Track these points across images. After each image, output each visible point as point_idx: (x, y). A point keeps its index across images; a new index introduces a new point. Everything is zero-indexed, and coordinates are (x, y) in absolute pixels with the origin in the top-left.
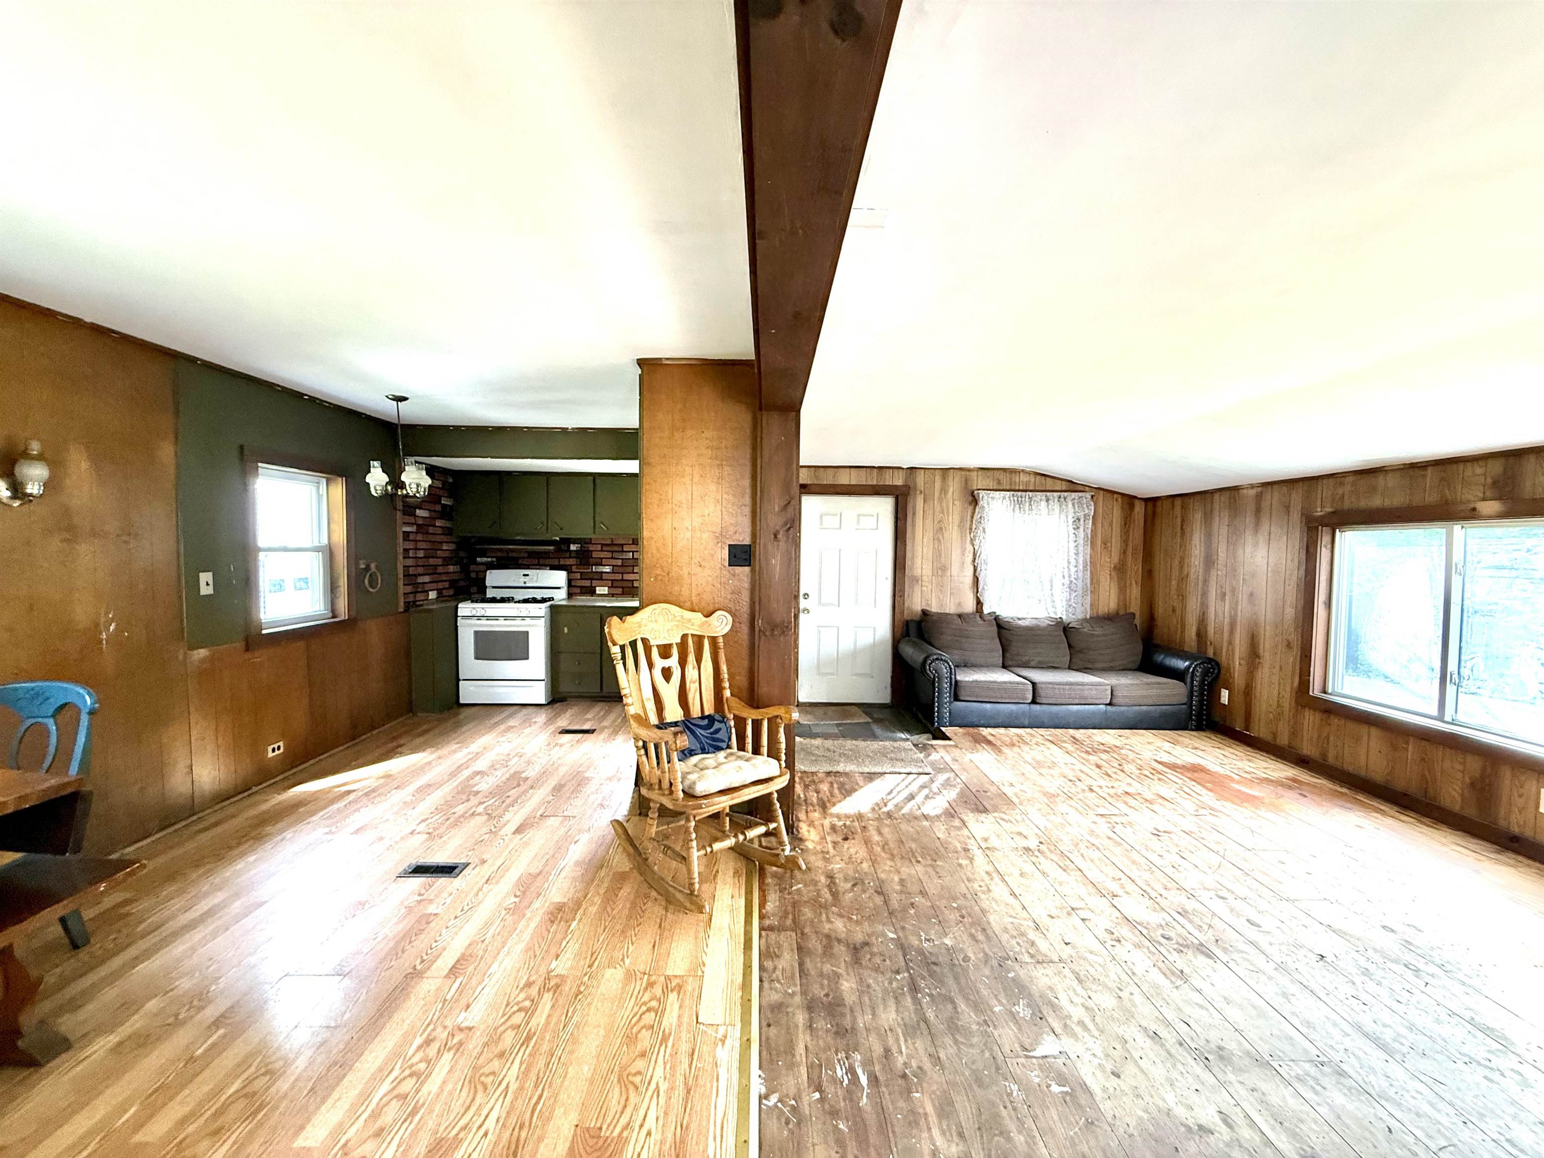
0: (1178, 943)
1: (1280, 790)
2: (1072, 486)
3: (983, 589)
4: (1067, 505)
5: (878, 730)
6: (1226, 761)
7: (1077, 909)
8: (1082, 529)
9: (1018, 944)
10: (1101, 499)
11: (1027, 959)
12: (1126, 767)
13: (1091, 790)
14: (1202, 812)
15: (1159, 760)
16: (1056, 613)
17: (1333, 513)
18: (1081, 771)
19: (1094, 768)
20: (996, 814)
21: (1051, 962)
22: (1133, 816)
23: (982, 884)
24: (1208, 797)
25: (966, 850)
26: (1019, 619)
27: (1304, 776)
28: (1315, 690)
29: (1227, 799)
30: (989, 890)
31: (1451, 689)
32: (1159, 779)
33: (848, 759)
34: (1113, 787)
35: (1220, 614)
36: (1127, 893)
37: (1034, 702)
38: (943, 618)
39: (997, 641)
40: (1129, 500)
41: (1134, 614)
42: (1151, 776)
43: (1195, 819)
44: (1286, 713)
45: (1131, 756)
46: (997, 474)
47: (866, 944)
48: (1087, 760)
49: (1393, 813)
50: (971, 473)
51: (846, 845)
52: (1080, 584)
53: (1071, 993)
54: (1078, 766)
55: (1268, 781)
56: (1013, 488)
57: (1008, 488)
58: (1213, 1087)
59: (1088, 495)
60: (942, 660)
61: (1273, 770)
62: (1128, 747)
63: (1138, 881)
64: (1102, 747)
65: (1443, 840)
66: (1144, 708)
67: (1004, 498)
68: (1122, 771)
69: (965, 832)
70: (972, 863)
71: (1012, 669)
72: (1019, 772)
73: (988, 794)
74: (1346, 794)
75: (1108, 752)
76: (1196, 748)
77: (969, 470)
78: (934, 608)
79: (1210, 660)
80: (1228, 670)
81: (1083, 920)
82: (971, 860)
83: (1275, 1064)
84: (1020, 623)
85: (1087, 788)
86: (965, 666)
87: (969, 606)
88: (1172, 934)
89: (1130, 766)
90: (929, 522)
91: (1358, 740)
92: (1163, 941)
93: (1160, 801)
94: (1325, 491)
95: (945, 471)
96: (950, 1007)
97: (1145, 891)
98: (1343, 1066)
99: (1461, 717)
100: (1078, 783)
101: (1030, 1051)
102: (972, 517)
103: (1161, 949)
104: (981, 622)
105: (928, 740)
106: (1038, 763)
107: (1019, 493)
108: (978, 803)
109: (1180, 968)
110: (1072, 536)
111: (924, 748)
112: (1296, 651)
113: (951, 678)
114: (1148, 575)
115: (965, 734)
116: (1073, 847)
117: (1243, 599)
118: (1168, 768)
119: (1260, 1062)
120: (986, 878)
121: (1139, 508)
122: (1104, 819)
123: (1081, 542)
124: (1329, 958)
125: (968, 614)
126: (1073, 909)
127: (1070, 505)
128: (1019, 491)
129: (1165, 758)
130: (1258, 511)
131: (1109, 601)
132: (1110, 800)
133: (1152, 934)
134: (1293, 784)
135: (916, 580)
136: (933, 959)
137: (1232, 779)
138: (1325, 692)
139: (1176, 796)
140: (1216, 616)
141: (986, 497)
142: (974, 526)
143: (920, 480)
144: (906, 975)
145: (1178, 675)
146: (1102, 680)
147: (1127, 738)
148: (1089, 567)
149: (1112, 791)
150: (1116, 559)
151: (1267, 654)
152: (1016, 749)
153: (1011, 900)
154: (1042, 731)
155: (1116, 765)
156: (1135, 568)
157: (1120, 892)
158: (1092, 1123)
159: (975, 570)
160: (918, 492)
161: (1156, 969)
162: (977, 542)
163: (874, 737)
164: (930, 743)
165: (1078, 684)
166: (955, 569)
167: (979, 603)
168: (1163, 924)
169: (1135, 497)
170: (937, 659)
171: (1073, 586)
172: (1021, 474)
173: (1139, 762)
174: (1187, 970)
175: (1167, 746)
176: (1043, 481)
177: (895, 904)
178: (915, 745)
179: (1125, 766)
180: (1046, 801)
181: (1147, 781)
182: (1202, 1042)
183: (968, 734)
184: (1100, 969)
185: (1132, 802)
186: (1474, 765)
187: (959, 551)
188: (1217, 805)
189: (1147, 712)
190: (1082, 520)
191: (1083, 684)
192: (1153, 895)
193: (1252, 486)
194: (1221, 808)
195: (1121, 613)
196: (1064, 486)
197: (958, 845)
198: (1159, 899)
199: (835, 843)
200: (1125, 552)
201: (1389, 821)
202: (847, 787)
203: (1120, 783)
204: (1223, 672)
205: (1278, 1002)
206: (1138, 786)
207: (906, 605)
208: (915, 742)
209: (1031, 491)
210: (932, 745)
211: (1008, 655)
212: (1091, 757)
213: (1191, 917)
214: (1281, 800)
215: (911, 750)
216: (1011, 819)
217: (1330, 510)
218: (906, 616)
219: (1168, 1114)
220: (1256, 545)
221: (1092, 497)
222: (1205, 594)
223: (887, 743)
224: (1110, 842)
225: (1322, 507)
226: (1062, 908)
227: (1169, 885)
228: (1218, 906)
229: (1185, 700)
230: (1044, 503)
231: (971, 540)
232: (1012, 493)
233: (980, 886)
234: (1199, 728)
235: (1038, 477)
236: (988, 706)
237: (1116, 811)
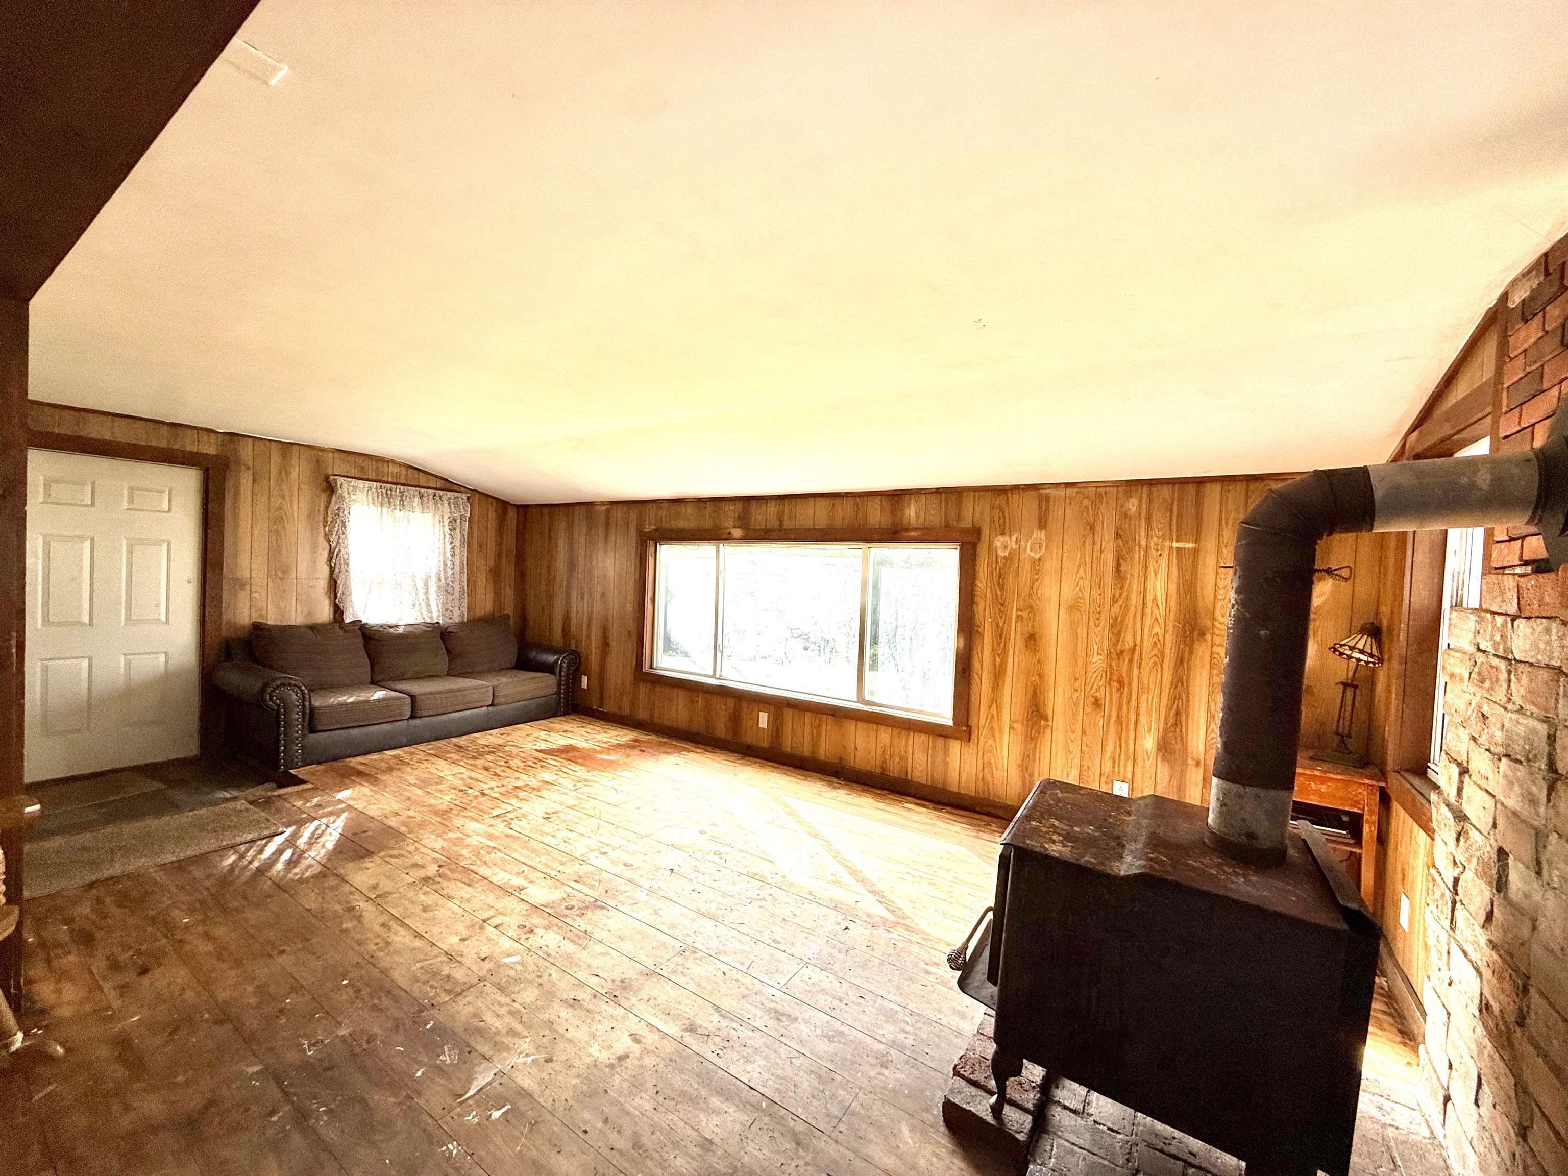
0: (579, 908)
1: (628, 751)
2: (447, 485)
3: (343, 593)
4: (442, 505)
5: (179, 795)
6: (589, 737)
7: (489, 919)
8: (458, 531)
9: (432, 987)
10: (477, 500)
11: (445, 998)
12: (513, 763)
13: (483, 794)
14: (579, 785)
15: (539, 748)
16: (431, 618)
17: (656, 530)
18: (471, 778)
19: (482, 771)
20: (382, 854)
21: (471, 986)
22: (526, 807)
23: (378, 940)
24: (580, 771)
25: (351, 909)
26: (391, 627)
27: (643, 737)
28: (646, 668)
29: (594, 769)
30: (388, 943)
31: (719, 654)
32: (542, 766)
33: (127, 851)
34: (503, 786)
35: (580, 612)
36: (531, 882)
37: (413, 717)
38: (287, 631)
39: (363, 653)
40: (502, 505)
41: (509, 616)
42: (534, 765)
43: (574, 793)
44: (628, 690)
45: (515, 751)
46: (360, 460)
47: (211, 1103)
48: (474, 765)
49: (693, 749)
50: (325, 455)
51: (146, 981)
52: (457, 587)
53: (496, 1007)
54: (467, 774)
55: (619, 746)
56: (380, 478)
57: (374, 477)
58: (623, 1017)
59: (464, 496)
60: (290, 685)
61: (622, 736)
62: (511, 743)
63: (539, 867)
64: (486, 749)
65: (719, 759)
66: (521, 703)
67: (370, 488)
68: (509, 767)
69: (346, 888)
70: (360, 921)
71: (382, 683)
72: (403, 798)
73: (370, 833)
74: (665, 743)
75: (493, 752)
76: (566, 731)
77: (322, 450)
78: (272, 619)
79: (575, 651)
80: (587, 659)
81: (495, 927)
82: (359, 918)
83: (658, 970)
84: (392, 630)
85: (478, 793)
86: (321, 689)
87: (324, 613)
88: (574, 903)
89: (515, 761)
90: (261, 506)
91: (670, 700)
92: (568, 912)
93: (545, 786)
94: (652, 512)
95: (286, 447)
96: (358, 1108)
97: (546, 874)
98: (695, 945)
99: (724, 675)
100: (470, 791)
101: (464, 1095)
102: (327, 508)
103: (567, 920)
104: (342, 633)
105: (273, 790)
106: (424, 781)
107: (388, 486)
108: (358, 848)
109: (583, 930)
110: (447, 536)
111: (267, 803)
112: (634, 638)
113: (304, 706)
114: (522, 576)
115: (326, 771)
116: (474, 858)
117: (596, 596)
118: (548, 754)
119: (650, 974)
120: (382, 931)
121: (512, 514)
122: (500, 820)
123: (458, 543)
124: (676, 869)
125: (322, 625)
126: (484, 921)
127: (446, 505)
128: (388, 483)
129: (543, 746)
130: (607, 525)
131: (486, 604)
132: (502, 799)
133: (558, 910)
134: (634, 745)
135: (240, 584)
136: (326, 1064)
137: (596, 751)
138: (652, 668)
139: (557, 777)
140: (577, 612)
141: (345, 486)
142: (329, 519)
143: (247, 452)
144: (287, 1108)
145: (549, 669)
146: (484, 683)
147: (509, 735)
148: (465, 570)
149: (503, 790)
150: (491, 562)
151: (614, 644)
152: (396, 773)
153: (418, 943)
154: (422, 747)
155: (502, 763)
156: (509, 571)
157: (526, 884)
158: (536, 1122)
159: (332, 570)
160: (243, 468)
161: (566, 941)
162: (334, 538)
163: (176, 808)
164: (275, 793)
165: (459, 690)
166: (303, 567)
167: (338, 611)
168: (565, 896)
169: (508, 503)
170: (283, 685)
171: (450, 589)
172: (390, 464)
173: (522, 755)
174: (589, 929)
175: (543, 734)
176: (416, 476)
177: (252, 1023)
178: (251, 803)
179: (511, 762)
180: (439, 820)
181: (533, 771)
182: (610, 985)
183: (332, 769)
184: (519, 967)
185: (522, 794)
186: (731, 702)
187: (308, 548)
188: (588, 776)
189: (525, 706)
190: (458, 521)
191: (465, 689)
192: (553, 873)
193: (603, 503)
194: (593, 778)
195: (497, 615)
196: (439, 484)
197: (338, 908)
198: (559, 876)
199: (123, 989)
200: (499, 555)
201: (692, 755)
202: (135, 894)
203: (508, 780)
204: (583, 659)
205: (651, 920)
206: (524, 777)
207: (225, 617)
208: (251, 798)
209: (402, 485)
210: (279, 796)
211: (377, 668)
212: (478, 762)
213: (585, 880)
214: (630, 759)
215: (247, 810)
216: (402, 853)
217: (653, 527)
218: (224, 633)
219: (595, 1066)
220: (606, 552)
221: (468, 498)
222: (568, 594)
223: (203, 811)
224: (509, 840)
225: (649, 524)
226: (473, 926)
227: (564, 859)
228: (602, 862)
229: (555, 690)
230: (417, 500)
231: (326, 535)
232: (379, 484)
233: (377, 944)
234: (566, 714)
235: (410, 471)
236: (356, 732)
237: (510, 808)
